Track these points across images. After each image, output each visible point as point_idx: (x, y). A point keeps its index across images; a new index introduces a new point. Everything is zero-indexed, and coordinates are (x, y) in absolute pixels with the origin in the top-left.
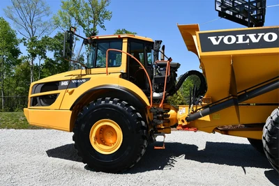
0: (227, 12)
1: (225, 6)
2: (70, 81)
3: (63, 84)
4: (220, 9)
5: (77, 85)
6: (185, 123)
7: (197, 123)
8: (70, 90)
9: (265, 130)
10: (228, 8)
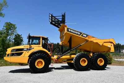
0: (53, 23)
1: (52, 20)
2: (27, 49)
3: (25, 49)
4: (51, 21)
5: (30, 50)
6: (56, 60)
7: (59, 59)
8: (28, 51)
9: (74, 60)
10: (53, 21)
